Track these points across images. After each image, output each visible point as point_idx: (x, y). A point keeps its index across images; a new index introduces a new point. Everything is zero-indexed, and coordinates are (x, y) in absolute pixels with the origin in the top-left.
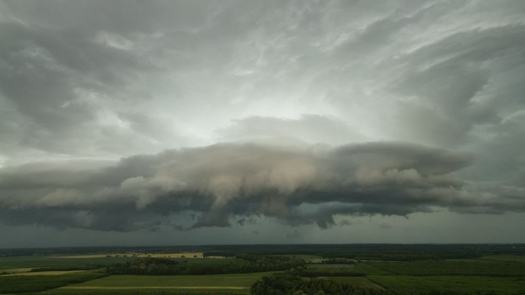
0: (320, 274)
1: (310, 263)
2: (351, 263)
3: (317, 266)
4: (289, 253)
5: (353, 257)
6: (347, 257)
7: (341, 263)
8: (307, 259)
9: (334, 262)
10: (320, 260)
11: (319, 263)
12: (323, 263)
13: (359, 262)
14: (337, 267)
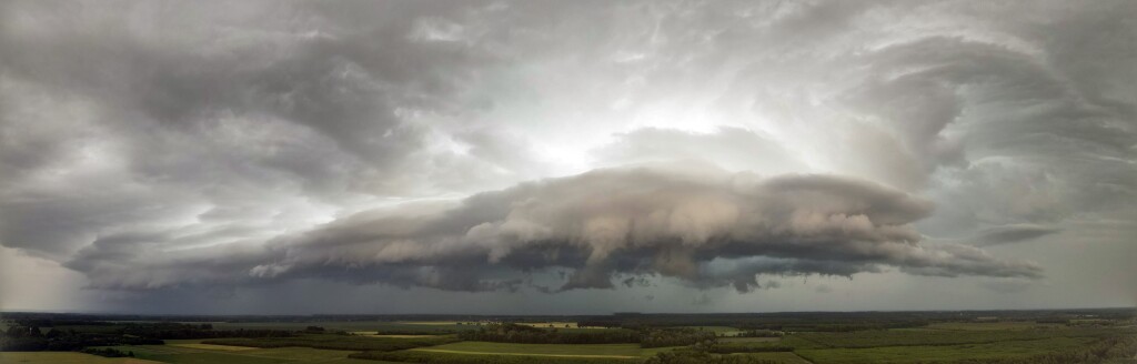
0: (736, 350)
1: (723, 336)
2: (776, 335)
3: (732, 340)
4: (694, 325)
5: (780, 328)
6: (772, 329)
7: (764, 335)
8: (718, 331)
9: (754, 335)
10: (736, 333)
11: (734, 336)
12: (740, 336)
13: (787, 334)
14: (758, 341)
